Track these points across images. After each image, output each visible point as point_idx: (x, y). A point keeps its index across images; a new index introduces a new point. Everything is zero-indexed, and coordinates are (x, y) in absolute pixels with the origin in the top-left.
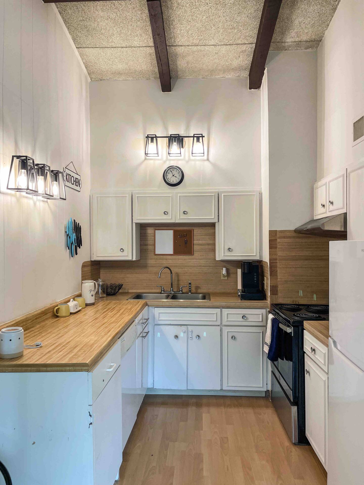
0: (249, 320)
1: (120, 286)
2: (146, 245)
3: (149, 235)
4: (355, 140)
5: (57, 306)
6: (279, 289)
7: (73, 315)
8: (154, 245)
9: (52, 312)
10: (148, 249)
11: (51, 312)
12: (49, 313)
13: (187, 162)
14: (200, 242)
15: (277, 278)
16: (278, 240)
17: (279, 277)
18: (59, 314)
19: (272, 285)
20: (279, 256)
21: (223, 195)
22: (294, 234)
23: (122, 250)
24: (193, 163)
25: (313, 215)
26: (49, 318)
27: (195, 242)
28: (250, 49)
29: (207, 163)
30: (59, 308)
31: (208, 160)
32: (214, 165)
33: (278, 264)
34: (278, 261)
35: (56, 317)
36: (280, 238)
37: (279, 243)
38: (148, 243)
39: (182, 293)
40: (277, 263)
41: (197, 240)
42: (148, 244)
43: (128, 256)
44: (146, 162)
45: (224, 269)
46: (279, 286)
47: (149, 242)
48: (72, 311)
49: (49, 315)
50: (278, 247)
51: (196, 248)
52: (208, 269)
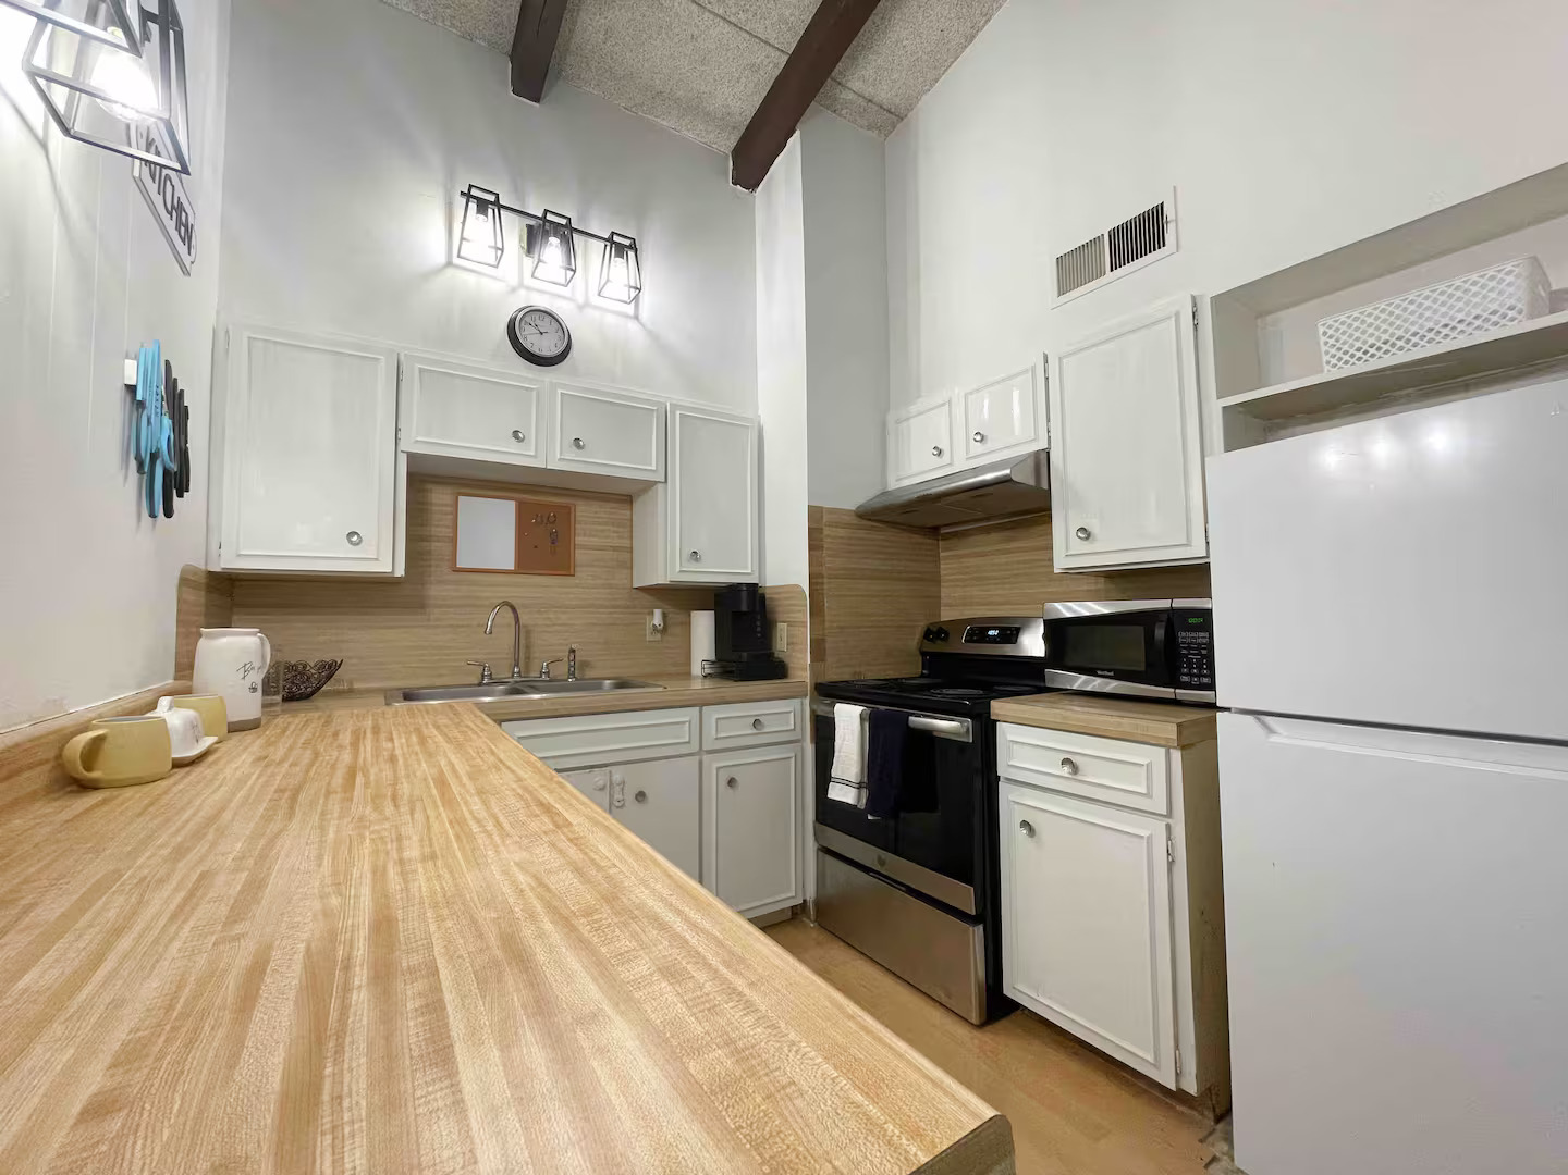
0: (766, 730)
1: (330, 669)
2: (426, 539)
3: (435, 508)
4: (1061, 292)
5: (85, 728)
6: (828, 645)
7: (187, 769)
8: (454, 541)
9: (47, 767)
10: (429, 552)
11: (41, 763)
12: (30, 767)
13: (581, 308)
14: (595, 541)
15: (824, 621)
16: (826, 531)
17: (827, 618)
18: (98, 770)
19: (813, 637)
20: (829, 568)
21: (678, 413)
22: (856, 521)
23: (355, 538)
24: (597, 314)
25: (884, 480)
26: (33, 797)
27: (579, 540)
28: (772, 64)
29: (633, 326)
30: (99, 740)
31: (636, 317)
32: (653, 336)
33: (826, 587)
34: (826, 580)
35: (78, 792)
36: (830, 525)
37: (828, 536)
38: (433, 533)
39: (549, 681)
40: (823, 583)
41: (585, 535)
42: (431, 536)
43: (377, 560)
44: (450, 272)
45: (658, 613)
46: (828, 639)
47: (433, 529)
48: (180, 753)
49: (38, 778)
50: (825, 546)
51: (580, 556)
52: (610, 613)
